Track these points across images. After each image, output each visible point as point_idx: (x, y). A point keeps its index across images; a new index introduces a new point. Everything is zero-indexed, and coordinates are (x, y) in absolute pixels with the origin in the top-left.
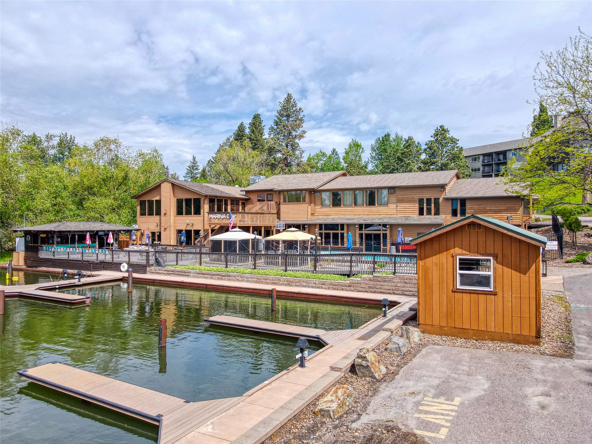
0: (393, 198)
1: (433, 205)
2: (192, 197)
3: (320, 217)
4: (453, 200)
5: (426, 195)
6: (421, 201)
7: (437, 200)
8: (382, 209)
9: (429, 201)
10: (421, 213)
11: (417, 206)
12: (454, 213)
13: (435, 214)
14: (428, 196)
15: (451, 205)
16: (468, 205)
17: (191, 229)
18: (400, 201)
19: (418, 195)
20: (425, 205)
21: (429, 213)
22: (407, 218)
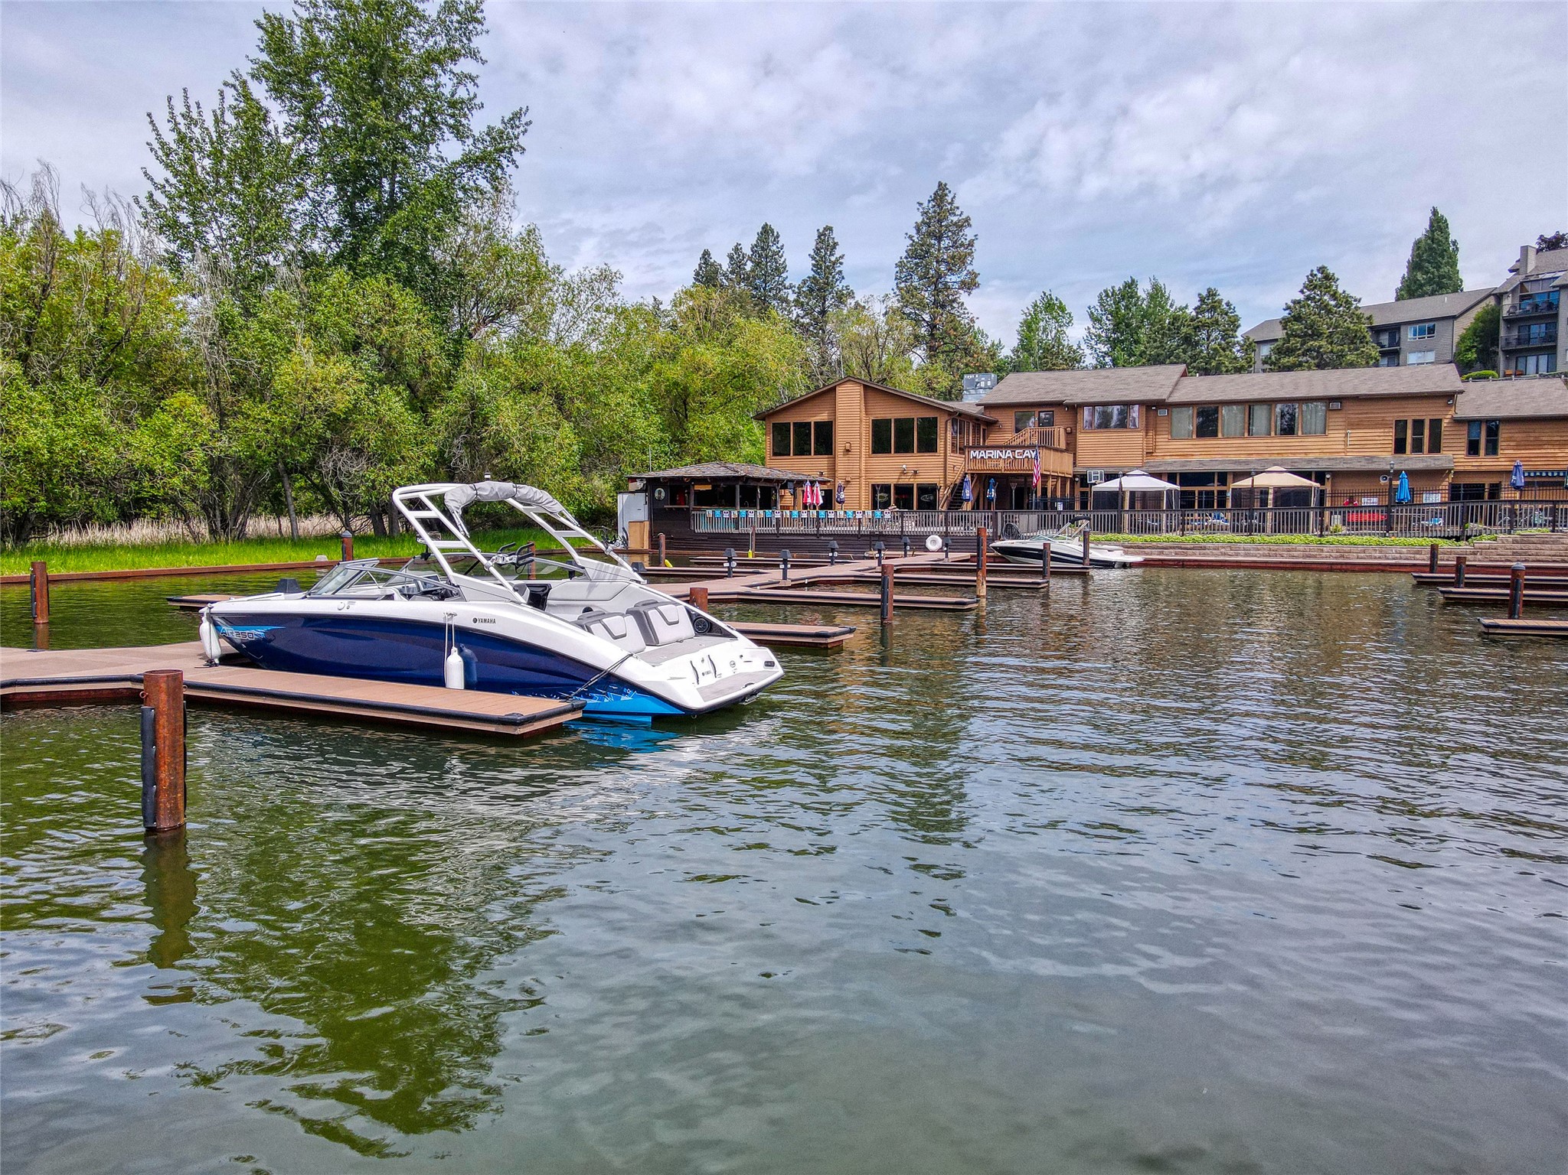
0: (1336, 419)
1: (1427, 432)
2: (916, 414)
3: (1169, 459)
4: (1471, 422)
5: (1411, 413)
6: (1400, 426)
7: (1436, 424)
8: (1310, 442)
9: (1418, 424)
10: (1400, 448)
11: (1389, 436)
12: (1473, 449)
13: (1430, 451)
14: (1418, 416)
15: (1466, 432)
16: (1504, 433)
17: (911, 481)
18: (1353, 425)
19: (1394, 413)
20: (1409, 432)
21: (1418, 447)
22: (1370, 459)
